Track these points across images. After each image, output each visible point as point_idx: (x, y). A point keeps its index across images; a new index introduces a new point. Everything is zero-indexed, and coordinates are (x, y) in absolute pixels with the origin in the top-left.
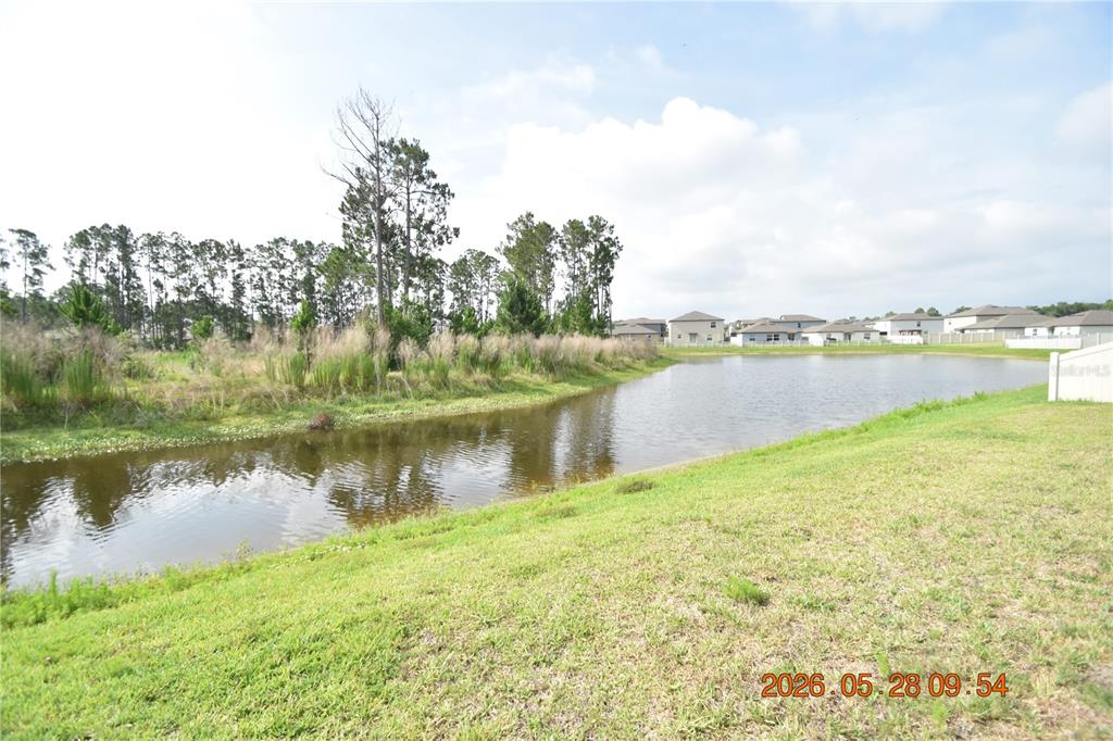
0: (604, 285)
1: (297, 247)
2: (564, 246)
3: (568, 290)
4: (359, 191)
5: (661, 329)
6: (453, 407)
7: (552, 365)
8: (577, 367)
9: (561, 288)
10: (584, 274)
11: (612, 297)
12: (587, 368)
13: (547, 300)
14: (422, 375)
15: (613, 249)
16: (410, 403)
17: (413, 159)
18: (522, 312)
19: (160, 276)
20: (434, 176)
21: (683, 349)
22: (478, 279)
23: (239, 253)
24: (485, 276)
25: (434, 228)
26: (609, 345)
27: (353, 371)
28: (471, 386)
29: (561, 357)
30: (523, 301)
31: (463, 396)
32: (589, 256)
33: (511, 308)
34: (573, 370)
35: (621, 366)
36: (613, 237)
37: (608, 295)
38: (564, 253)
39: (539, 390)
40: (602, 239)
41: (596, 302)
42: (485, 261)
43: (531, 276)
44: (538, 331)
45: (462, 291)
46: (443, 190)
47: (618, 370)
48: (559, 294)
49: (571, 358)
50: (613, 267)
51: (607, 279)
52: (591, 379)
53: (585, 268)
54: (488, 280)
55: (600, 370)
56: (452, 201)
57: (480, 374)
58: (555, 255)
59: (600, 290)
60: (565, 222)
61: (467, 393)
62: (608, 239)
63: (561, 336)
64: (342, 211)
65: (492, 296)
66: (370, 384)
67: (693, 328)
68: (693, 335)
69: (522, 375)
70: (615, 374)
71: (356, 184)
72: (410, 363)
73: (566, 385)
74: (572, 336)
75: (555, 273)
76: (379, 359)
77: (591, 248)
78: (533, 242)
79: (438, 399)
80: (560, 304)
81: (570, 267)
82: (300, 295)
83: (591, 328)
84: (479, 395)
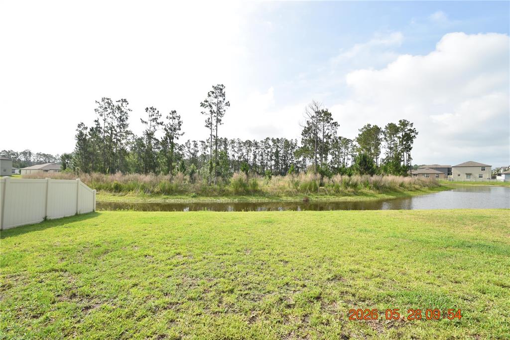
0: (407, 151)
1: (273, 140)
2: (385, 135)
3: (387, 154)
4: (308, 128)
5: (448, 171)
6: (342, 199)
7: (378, 187)
8: (390, 188)
9: (384, 153)
10: (396, 146)
11: (411, 157)
12: (395, 189)
13: (377, 159)
14: (331, 188)
15: (413, 134)
16: (328, 196)
17: (325, 116)
18: (365, 166)
19: (233, 153)
20: (332, 120)
21: (461, 182)
22: (343, 150)
23: (256, 144)
24: (347, 148)
25: (331, 137)
26: (407, 180)
27: (310, 186)
28: (347, 192)
29: (382, 184)
30: (365, 161)
31: (345, 196)
32: (399, 138)
33: (360, 164)
34: (388, 190)
35: (413, 189)
36: (412, 128)
37: (409, 155)
38: (385, 139)
39: (372, 195)
40: (406, 130)
41: (402, 159)
42: (347, 141)
43: (369, 150)
44: (372, 174)
45: (336, 155)
46: (335, 124)
47: (411, 191)
48: (383, 155)
49: (387, 185)
50: (412, 143)
51: (408, 149)
52: (396, 193)
53: (397, 144)
54: (348, 150)
55: (401, 190)
56: (338, 127)
57: (349, 189)
58: (381, 139)
59: (405, 154)
60: (387, 124)
61: (346, 195)
62: (410, 130)
63: (383, 175)
64: (302, 135)
65: (350, 157)
66: (316, 190)
67: (469, 170)
68: (469, 175)
69: (366, 190)
70: (409, 192)
71: (307, 126)
72: (326, 185)
73: (384, 195)
74: (388, 176)
75: (380, 147)
76: (318, 183)
77: (400, 134)
78: (370, 135)
79: (337, 196)
80: (383, 160)
81: (388, 144)
82: (274, 158)
83: (399, 171)
84: (350, 196)
